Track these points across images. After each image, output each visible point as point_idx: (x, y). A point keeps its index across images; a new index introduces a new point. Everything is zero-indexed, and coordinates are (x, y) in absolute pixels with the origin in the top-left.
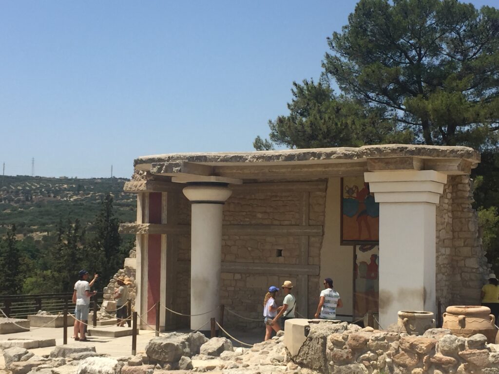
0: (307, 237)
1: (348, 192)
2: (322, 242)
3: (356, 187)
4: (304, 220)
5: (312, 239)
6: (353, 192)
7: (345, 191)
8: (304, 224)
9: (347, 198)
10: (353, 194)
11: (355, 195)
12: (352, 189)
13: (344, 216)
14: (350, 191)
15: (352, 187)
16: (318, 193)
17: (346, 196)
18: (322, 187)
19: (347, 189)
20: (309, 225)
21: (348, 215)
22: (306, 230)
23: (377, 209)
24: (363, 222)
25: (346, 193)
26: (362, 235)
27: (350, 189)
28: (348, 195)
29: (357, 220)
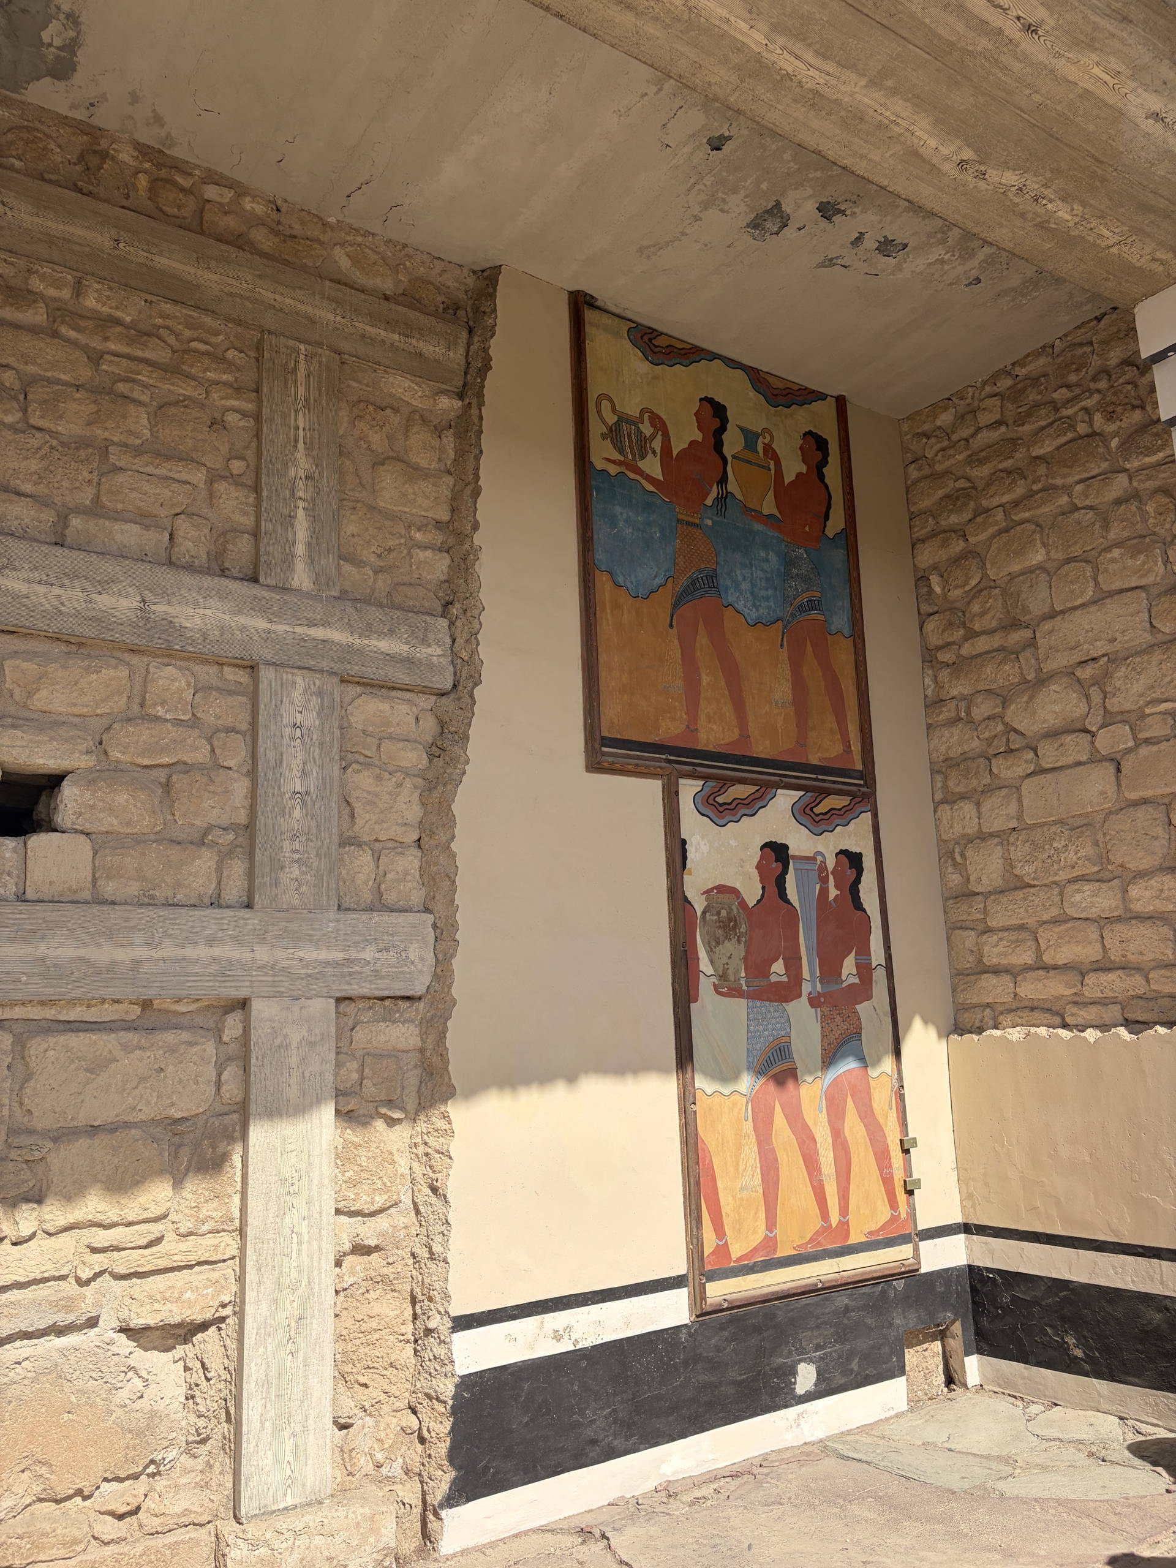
0: (330, 684)
3: (658, 422)
5: (368, 711)
6: (642, 447)
8: (301, 578)
9: (613, 470)
10: (643, 458)
12: (635, 422)
13: (602, 581)
14: (627, 434)
15: (632, 409)
18: (442, 350)
19: (611, 419)
20: (343, 595)
21: (621, 580)
22: (319, 633)
23: (767, 579)
24: (703, 640)
25: (604, 436)
26: (702, 720)
27: (623, 418)
28: (617, 456)
29: (671, 626)
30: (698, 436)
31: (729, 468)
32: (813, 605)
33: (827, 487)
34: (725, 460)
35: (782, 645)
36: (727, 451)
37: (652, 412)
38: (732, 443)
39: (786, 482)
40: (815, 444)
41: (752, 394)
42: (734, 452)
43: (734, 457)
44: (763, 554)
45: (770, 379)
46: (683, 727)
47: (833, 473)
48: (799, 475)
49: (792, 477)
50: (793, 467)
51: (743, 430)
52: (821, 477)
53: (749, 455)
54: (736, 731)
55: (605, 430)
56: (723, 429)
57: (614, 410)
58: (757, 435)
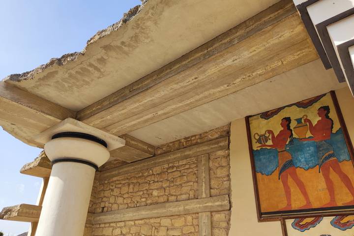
0: (209, 214)
2: (229, 220)
3: (270, 132)
4: (204, 191)
5: (217, 217)
6: (266, 139)
7: (254, 141)
8: (204, 196)
9: (259, 149)
10: (266, 142)
12: (264, 135)
14: (262, 139)
15: (263, 132)
17: (257, 146)
18: (222, 143)
19: (257, 137)
20: (211, 196)
21: (263, 173)
22: (207, 204)
23: (311, 155)
24: (290, 179)
25: (256, 142)
26: (292, 202)
27: (260, 136)
28: (260, 145)
29: (279, 179)
30: (282, 129)
31: (293, 132)
32: (330, 156)
33: (331, 119)
34: (291, 130)
35: (319, 172)
36: (292, 128)
37: (268, 130)
38: (293, 124)
39: (314, 125)
40: (325, 110)
41: (298, 109)
42: (294, 127)
43: (294, 128)
44: (308, 149)
45: (304, 102)
46: (286, 205)
47: (333, 114)
48: (318, 121)
49: (316, 123)
50: (315, 120)
51: (296, 120)
52: (328, 117)
53: (300, 125)
54: (305, 202)
55: (256, 141)
56: (290, 123)
57: (258, 135)
58: (301, 119)
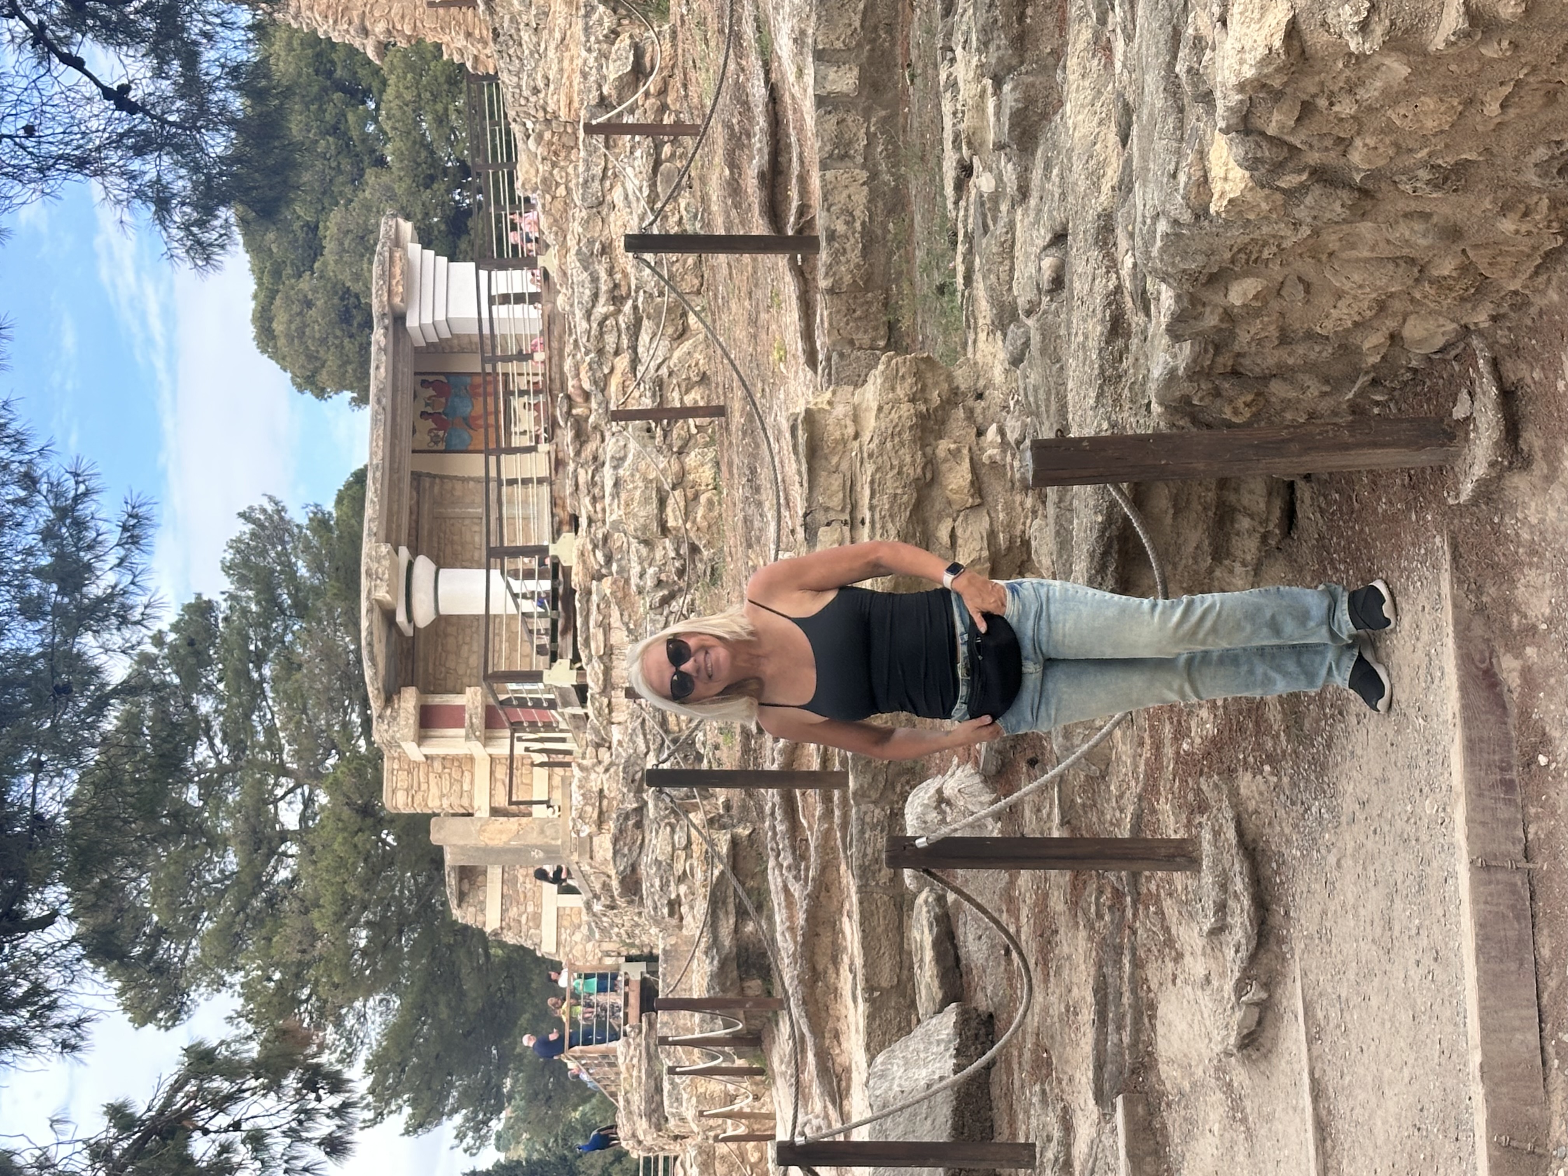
1: (436, 443)
3: (430, 431)
4: (474, 510)
6: (437, 436)
7: (435, 448)
11: (441, 433)
13: (471, 448)
14: (435, 440)
16: (436, 489)
17: (441, 446)
18: (427, 483)
28: (441, 443)
30: (431, 420)
31: (436, 411)
33: (434, 381)
34: (434, 412)
37: (428, 432)
38: (430, 410)
39: (436, 394)
40: (424, 383)
45: (413, 398)
47: (431, 378)
48: (433, 390)
49: (434, 392)
50: (431, 392)
52: (432, 382)
